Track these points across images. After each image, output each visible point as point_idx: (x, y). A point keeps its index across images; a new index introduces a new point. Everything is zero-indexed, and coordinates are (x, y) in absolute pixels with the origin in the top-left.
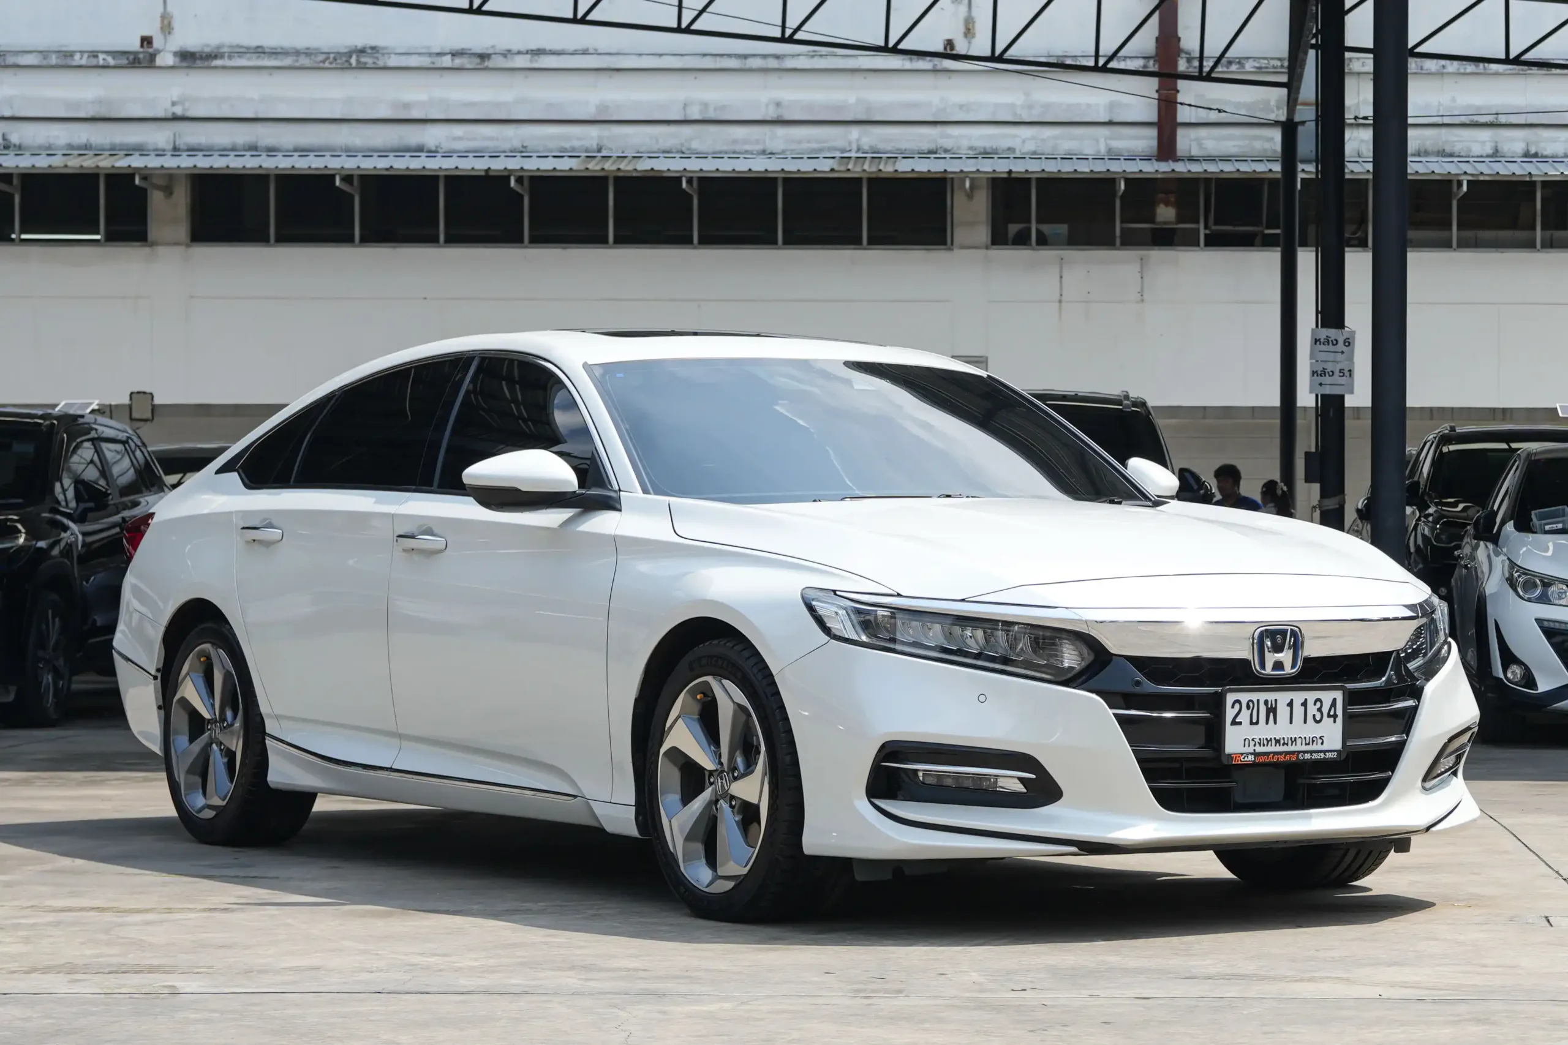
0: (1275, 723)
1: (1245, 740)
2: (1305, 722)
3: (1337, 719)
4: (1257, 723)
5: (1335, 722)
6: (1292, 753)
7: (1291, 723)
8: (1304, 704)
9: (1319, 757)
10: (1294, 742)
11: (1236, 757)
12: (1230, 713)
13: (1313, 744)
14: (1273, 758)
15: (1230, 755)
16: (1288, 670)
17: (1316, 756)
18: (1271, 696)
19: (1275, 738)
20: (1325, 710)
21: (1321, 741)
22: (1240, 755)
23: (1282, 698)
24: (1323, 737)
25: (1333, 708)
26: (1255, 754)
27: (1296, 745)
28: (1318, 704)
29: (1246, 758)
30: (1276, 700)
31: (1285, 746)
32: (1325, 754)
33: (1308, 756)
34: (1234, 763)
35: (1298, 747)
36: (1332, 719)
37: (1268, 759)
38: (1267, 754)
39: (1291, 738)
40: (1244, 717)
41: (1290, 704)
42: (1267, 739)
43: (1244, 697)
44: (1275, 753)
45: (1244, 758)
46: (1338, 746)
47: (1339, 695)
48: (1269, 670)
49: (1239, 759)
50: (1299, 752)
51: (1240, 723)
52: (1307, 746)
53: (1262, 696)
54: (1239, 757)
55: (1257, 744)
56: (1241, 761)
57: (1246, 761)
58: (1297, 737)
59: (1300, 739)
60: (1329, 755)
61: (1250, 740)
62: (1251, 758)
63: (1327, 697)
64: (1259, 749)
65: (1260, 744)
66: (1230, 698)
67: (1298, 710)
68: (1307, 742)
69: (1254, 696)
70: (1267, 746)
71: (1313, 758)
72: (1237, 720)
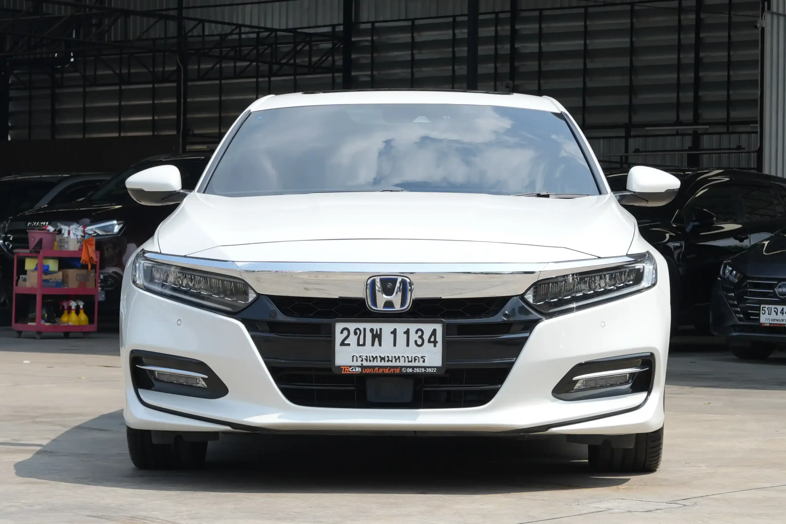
0: (380, 345)
1: (353, 357)
2: (408, 345)
3: (437, 344)
4: (364, 345)
5: (435, 346)
6: (397, 367)
7: (395, 345)
8: (407, 332)
9: (420, 371)
10: (398, 360)
11: (345, 368)
12: (339, 338)
13: (415, 362)
14: (378, 371)
15: (339, 367)
16: (397, 307)
17: (417, 370)
18: (376, 326)
19: (380, 357)
20: (426, 337)
21: (423, 360)
22: (349, 367)
23: (387, 328)
24: (425, 357)
25: (433, 337)
26: (362, 367)
27: (399, 362)
28: (420, 333)
29: (354, 370)
30: (381, 329)
31: (390, 362)
32: (425, 369)
33: (410, 370)
34: (343, 373)
35: (402, 363)
36: (432, 344)
37: (373, 371)
38: (374, 367)
39: (395, 357)
40: (352, 340)
41: (394, 332)
42: (372, 357)
43: (352, 326)
44: (380, 367)
45: (352, 370)
46: (439, 363)
47: (439, 328)
48: (380, 307)
49: (348, 370)
50: (402, 367)
51: (349, 345)
52: (410, 363)
53: (368, 326)
54: (347, 368)
55: (364, 360)
56: (349, 372)
57: (354, 372)
58: (401, 356)
59: (403, 358)
60: (429, 370)
61: (358, 356)
62: (358, 370)
63: (428, 328)
64: (365, 363)
65: (367, 360)
66: (339, 326)
67: (401, 338)
68: (410, 360)
69: (361, 326)
70: (373, 361)
71: (415, 371)
72: (346, 342)
